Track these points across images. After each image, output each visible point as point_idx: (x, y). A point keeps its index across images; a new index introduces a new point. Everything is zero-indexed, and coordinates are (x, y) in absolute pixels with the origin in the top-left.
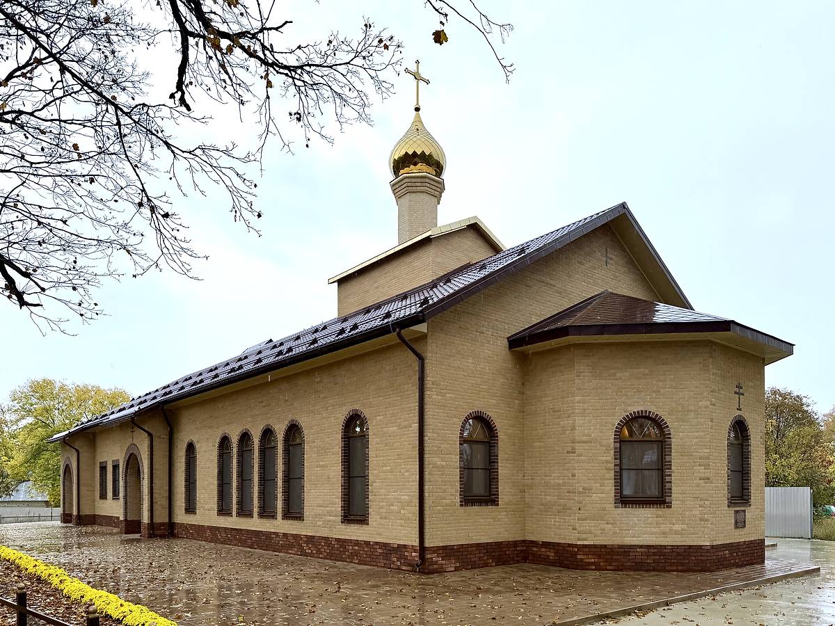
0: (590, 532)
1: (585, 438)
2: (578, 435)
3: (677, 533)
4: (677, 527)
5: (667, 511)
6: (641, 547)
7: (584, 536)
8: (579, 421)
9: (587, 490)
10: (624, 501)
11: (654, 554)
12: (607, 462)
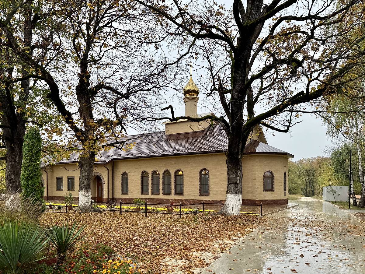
0: (258, 197)
1: (258, 176)
2: (256, 175)
3: (275, 197)
4: (275, 196)
5: (274, 192)
6: (268, 200)
7: (257, 198)
8: (256, 172)
9: (258, 188)
10: (265, 190)
11: (271, 202)
12: (262, 182)
